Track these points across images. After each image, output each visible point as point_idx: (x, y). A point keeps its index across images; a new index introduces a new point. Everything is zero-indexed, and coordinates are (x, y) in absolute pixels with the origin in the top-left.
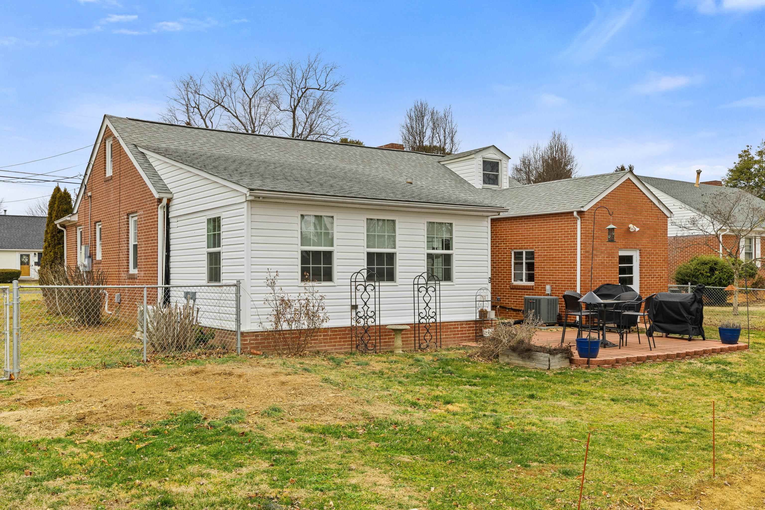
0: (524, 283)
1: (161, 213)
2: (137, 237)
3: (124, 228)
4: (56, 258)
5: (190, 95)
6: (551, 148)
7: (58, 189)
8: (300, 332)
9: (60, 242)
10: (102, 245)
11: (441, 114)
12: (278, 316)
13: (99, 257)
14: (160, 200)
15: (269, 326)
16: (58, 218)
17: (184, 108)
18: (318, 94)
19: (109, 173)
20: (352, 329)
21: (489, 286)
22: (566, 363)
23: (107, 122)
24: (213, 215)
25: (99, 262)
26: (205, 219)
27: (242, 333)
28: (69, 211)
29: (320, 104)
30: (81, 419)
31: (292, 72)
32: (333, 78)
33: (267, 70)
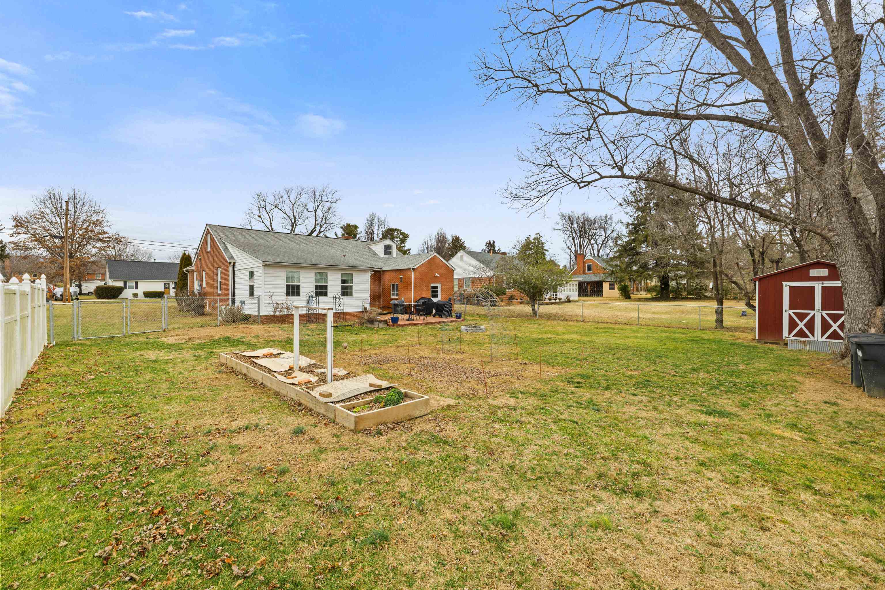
0: (395, 297)
1: (231, 268)
2: (221, 278)
3: (215, 273)
4: (183, 286)
5: (261, 202)
6: (438, 235)
7: (184, 254)
8: (283, 315)
9: (186, 279)
10: (206, 280)
11: (383, 219)
12: (276, 309)
13: (204, 286)
14: (230, 263)
15: (272, 313)
16: (185, 267)
17: (257, 208)
18: (328, 204)
19: (209, 249)
20: (306, 314)
21: (369, 298)
22: (386, 325)
23: (208, 227)
24: (251, 270)
25: (205, 288)
26: (248, 272)
27: (261, 316)
28: (190, 264)
29: (329, 209)
30: (190, 339)
31: (314, 193)
32: (336, 196)
33: (302, 190)
